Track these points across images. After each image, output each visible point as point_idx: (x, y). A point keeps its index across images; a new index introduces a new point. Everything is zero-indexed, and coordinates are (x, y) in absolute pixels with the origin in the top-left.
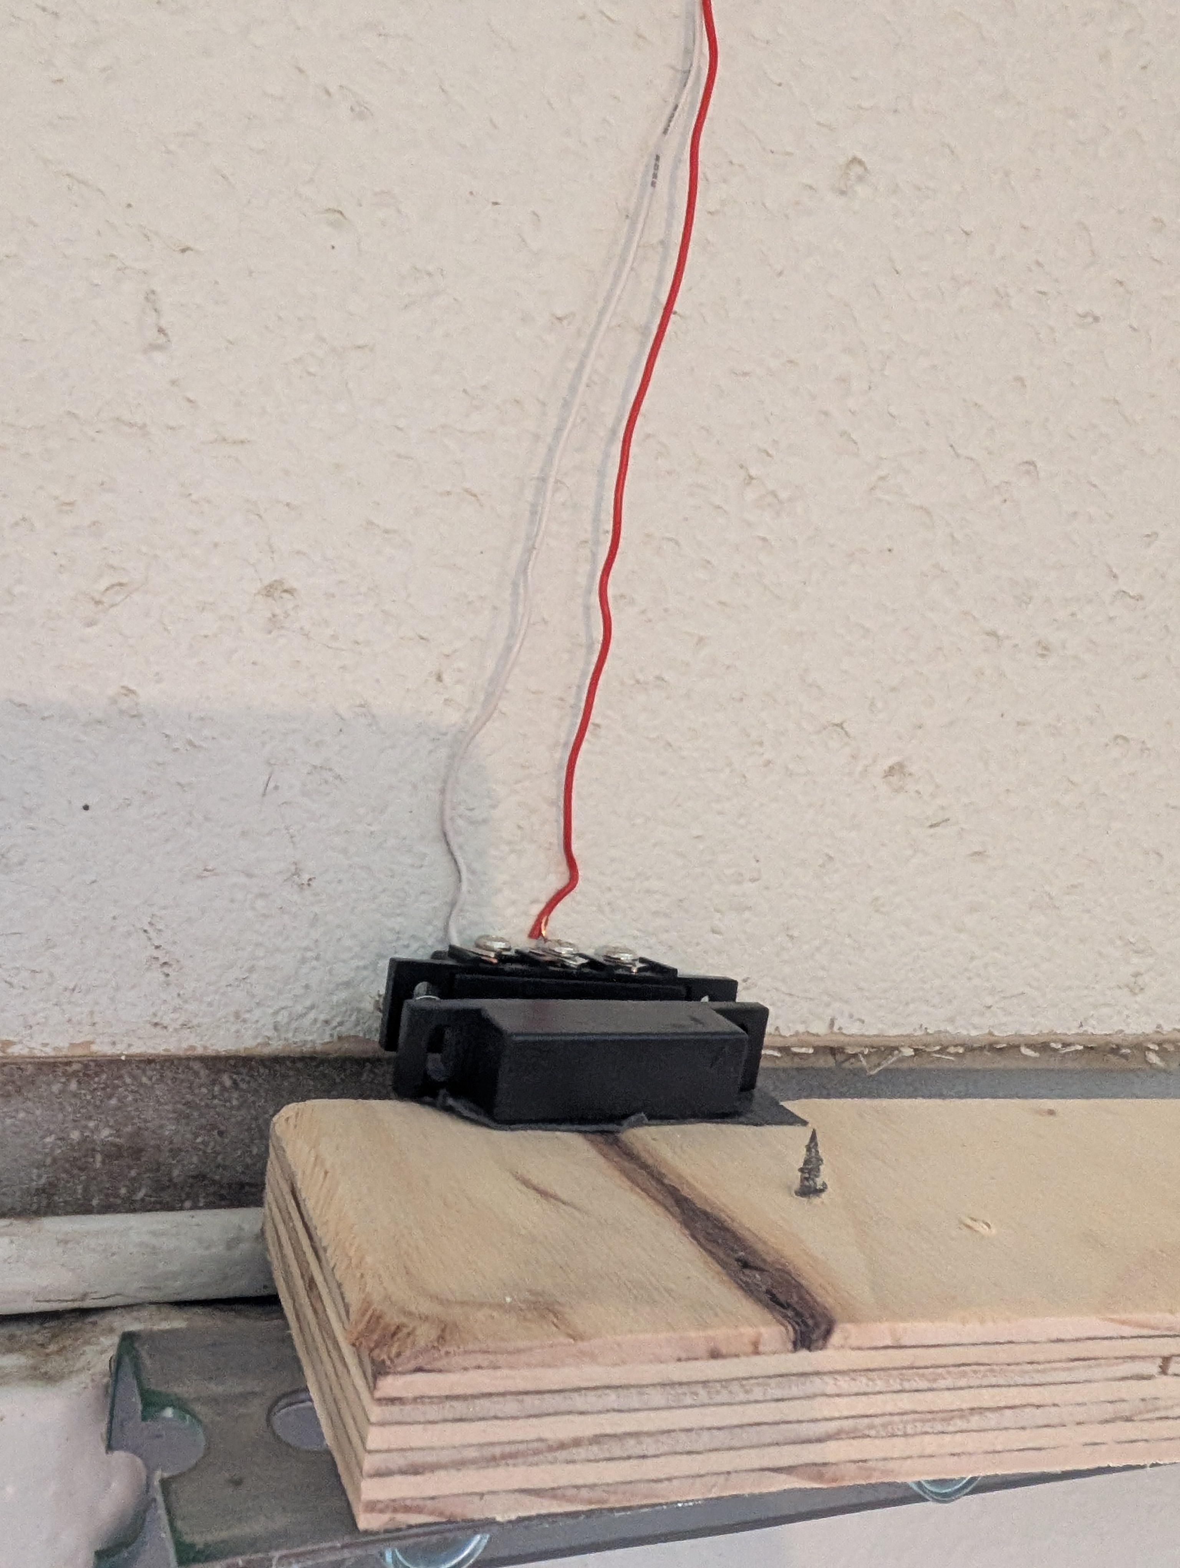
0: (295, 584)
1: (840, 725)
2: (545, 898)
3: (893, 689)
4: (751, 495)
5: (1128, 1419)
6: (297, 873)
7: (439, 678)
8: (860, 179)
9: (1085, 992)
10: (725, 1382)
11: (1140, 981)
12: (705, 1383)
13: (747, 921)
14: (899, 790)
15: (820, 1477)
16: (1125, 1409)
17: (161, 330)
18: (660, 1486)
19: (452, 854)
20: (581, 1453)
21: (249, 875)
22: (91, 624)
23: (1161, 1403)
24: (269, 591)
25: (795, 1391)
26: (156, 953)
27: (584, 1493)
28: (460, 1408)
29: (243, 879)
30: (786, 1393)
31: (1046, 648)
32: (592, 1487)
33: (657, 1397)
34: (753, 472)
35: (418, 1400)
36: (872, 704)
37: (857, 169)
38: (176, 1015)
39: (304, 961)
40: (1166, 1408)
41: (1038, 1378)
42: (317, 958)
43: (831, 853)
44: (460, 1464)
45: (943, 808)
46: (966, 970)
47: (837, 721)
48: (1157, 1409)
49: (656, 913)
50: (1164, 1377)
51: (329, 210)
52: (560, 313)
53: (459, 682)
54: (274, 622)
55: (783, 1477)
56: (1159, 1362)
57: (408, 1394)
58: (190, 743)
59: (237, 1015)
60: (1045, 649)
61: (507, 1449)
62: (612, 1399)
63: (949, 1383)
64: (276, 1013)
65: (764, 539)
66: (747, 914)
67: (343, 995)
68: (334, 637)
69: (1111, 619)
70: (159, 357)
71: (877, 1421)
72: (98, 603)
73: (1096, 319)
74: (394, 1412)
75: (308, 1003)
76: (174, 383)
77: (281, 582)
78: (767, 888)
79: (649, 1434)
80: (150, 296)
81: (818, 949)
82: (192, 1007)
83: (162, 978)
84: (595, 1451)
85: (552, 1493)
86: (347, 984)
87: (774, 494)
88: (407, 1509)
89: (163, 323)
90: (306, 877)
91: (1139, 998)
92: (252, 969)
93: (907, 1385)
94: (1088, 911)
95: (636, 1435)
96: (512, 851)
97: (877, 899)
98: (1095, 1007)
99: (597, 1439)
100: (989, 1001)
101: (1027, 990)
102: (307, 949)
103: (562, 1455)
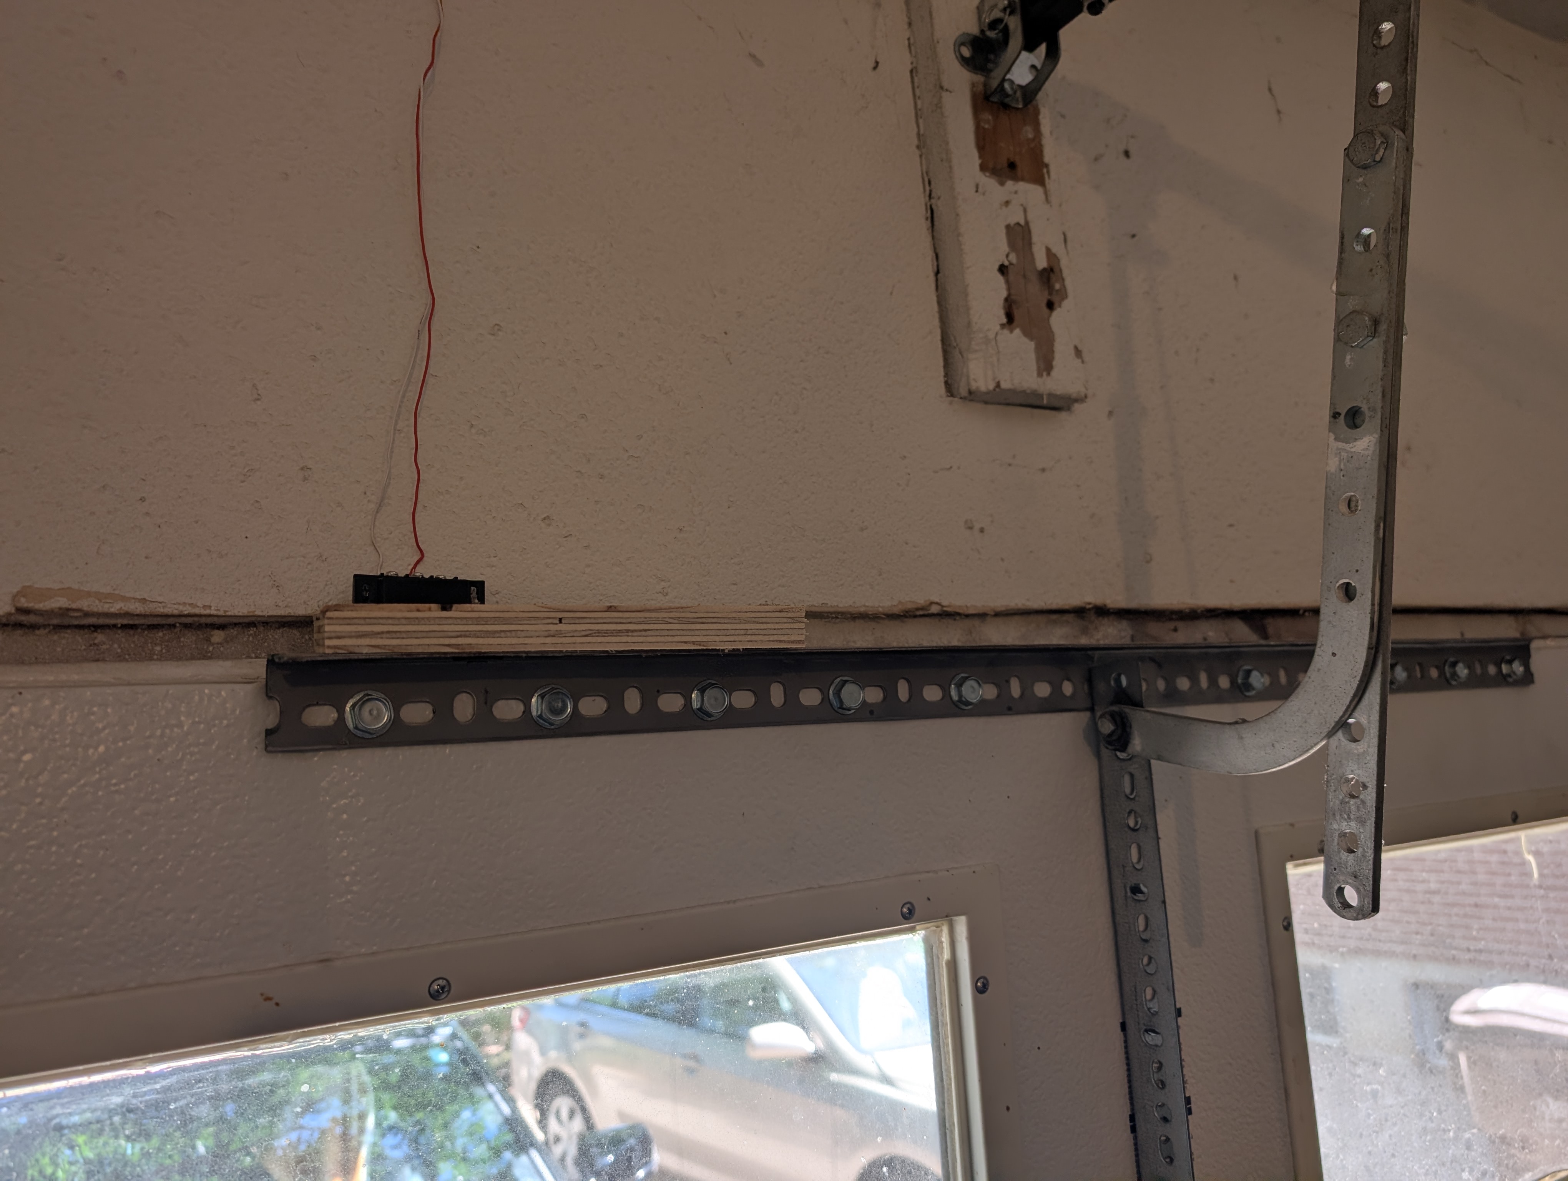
0: (311, 467)
1: (521, 504)
2: (413, 564)
3: (541, 491)
4: (473, 431)
5: (553, 636)
6: (321, 556)
7: (365, 493)
8: (499, 330)
9: (643, 595)
10: (423, 618)
11: (665, 591)
12: (417, 618)
13: (494, 570)
14: (549, 525)
15: (458, 649)
16: (552, 633)
17: (259, 395)
18: (408, 647)
19: (376, 549)
20: (384, 636)
21: (304, 557)
22: (243, 482)
23: (563, 632)
24: (302, 469)
25: (444, 622)
26: (274, 583)
27: (387, 647)
28: (348, 621)
29: (302, 559)
30: (441, 623)
31: (602, 475)
32: (389, 646)
33: (403, 621)
34: (473, 423)
35: (337, 618)
36: (533, 498)
37: (497, 327)
38: (283, 603)
39: (326, 585)
40: (565, 633)
41: (520, 623)
42: (331, 584)
43: (525, 547)
44: (351, 637)
45: (568, 531)
46: (589, 587)
47: (520, 502)
48: (562, 634)
49: (457, 568)
50: (561, 624)
51: (311, 356)
52: (395, 379)
53: (372, 494)
54: (305, 479)
55: (447, 648)
56: (558, 619)
57: (334, 617)
58: (280, 517)
59: (305, 603)
60: (602, 477)
61: (363, 633)
62: (390, 621)
63: (492, 622)
64: (319, 602)
65: (481, 444)
66: (494, 568)
67: (342, 595)
68: (326, 482)
69: (628, 465)
70: (259, 402)
71: (472, 633)
72: (245, 475)
73: (601, 366)
74: (331, 621)
75: (329, 598)
76: (264, 409)
77: (306, 466)
78: (500, 559)
79: (403, 632)
80: (254, 386)
81: (524, 580)
82: (289, 600)
83: (277, 591)
84: (388, 635)
85: (378, 647)
86: (343, 592)
87: (482, 430)
88: (339, 648)
89: (259, 392)
90: (324, 558)
91: (667, 597)
92: (308, 588)
93: (479, 623)
94: (638, 566)
95: (400, 632)
96: (399, 548)
97: (547, 562)
98: (648, 600)
99: (388, 632)
100: (601, 598)
101: (616, 594)
102: (327, 581)
103: (379, 636)
